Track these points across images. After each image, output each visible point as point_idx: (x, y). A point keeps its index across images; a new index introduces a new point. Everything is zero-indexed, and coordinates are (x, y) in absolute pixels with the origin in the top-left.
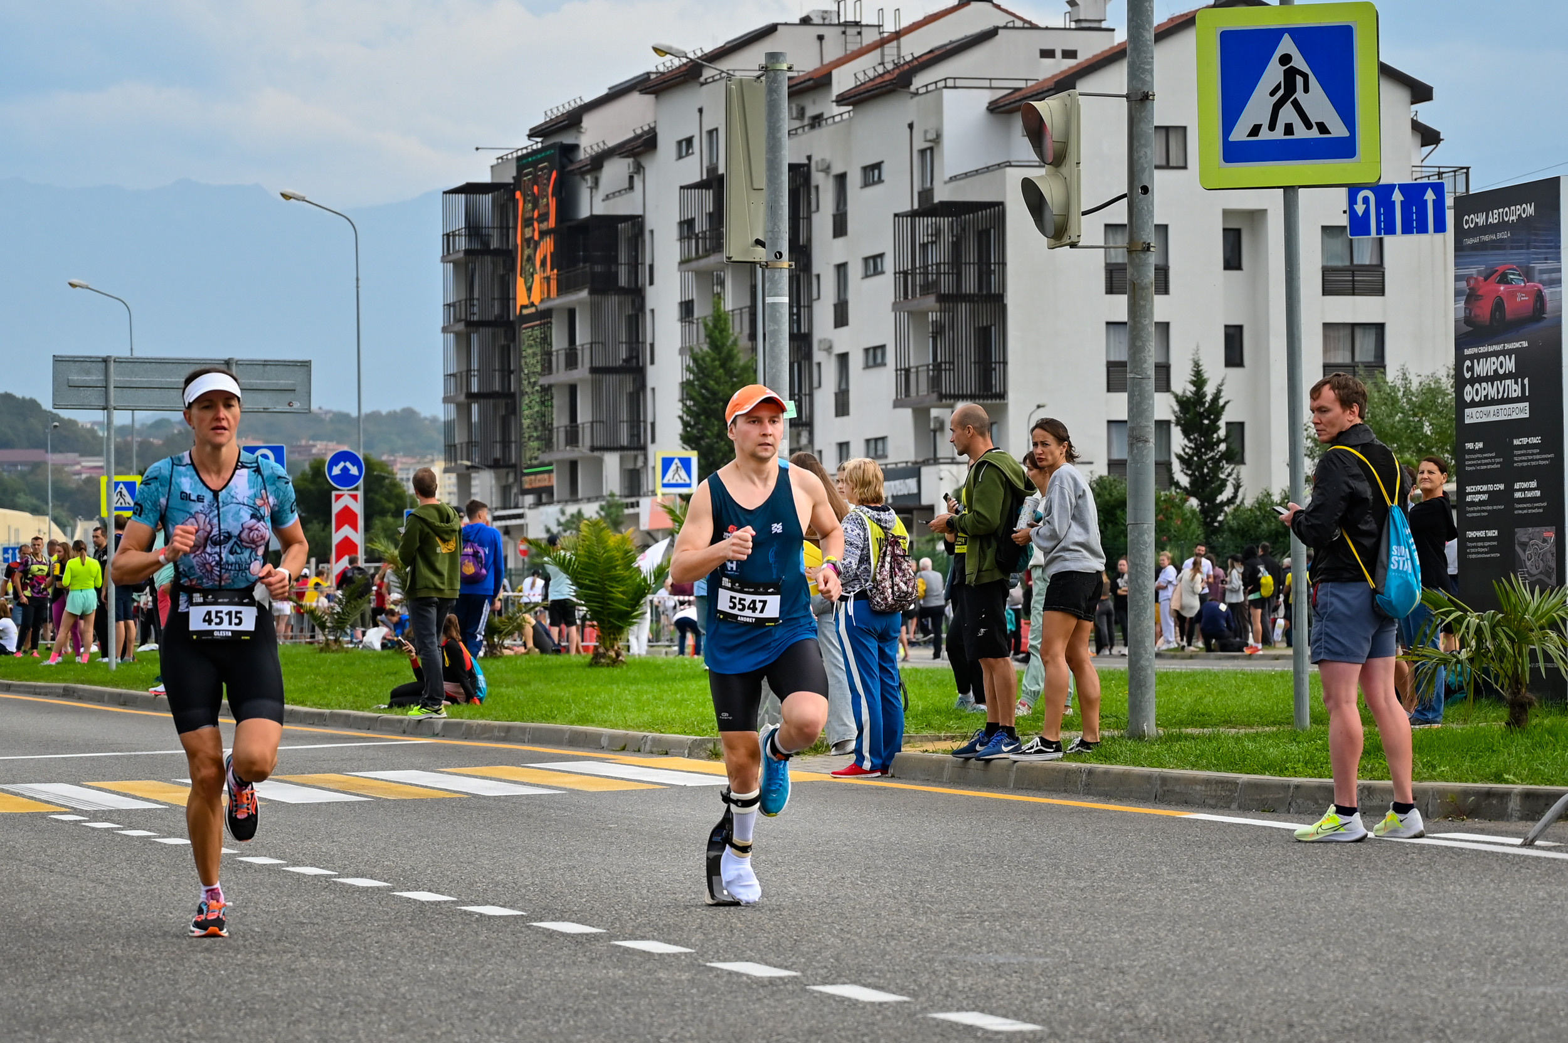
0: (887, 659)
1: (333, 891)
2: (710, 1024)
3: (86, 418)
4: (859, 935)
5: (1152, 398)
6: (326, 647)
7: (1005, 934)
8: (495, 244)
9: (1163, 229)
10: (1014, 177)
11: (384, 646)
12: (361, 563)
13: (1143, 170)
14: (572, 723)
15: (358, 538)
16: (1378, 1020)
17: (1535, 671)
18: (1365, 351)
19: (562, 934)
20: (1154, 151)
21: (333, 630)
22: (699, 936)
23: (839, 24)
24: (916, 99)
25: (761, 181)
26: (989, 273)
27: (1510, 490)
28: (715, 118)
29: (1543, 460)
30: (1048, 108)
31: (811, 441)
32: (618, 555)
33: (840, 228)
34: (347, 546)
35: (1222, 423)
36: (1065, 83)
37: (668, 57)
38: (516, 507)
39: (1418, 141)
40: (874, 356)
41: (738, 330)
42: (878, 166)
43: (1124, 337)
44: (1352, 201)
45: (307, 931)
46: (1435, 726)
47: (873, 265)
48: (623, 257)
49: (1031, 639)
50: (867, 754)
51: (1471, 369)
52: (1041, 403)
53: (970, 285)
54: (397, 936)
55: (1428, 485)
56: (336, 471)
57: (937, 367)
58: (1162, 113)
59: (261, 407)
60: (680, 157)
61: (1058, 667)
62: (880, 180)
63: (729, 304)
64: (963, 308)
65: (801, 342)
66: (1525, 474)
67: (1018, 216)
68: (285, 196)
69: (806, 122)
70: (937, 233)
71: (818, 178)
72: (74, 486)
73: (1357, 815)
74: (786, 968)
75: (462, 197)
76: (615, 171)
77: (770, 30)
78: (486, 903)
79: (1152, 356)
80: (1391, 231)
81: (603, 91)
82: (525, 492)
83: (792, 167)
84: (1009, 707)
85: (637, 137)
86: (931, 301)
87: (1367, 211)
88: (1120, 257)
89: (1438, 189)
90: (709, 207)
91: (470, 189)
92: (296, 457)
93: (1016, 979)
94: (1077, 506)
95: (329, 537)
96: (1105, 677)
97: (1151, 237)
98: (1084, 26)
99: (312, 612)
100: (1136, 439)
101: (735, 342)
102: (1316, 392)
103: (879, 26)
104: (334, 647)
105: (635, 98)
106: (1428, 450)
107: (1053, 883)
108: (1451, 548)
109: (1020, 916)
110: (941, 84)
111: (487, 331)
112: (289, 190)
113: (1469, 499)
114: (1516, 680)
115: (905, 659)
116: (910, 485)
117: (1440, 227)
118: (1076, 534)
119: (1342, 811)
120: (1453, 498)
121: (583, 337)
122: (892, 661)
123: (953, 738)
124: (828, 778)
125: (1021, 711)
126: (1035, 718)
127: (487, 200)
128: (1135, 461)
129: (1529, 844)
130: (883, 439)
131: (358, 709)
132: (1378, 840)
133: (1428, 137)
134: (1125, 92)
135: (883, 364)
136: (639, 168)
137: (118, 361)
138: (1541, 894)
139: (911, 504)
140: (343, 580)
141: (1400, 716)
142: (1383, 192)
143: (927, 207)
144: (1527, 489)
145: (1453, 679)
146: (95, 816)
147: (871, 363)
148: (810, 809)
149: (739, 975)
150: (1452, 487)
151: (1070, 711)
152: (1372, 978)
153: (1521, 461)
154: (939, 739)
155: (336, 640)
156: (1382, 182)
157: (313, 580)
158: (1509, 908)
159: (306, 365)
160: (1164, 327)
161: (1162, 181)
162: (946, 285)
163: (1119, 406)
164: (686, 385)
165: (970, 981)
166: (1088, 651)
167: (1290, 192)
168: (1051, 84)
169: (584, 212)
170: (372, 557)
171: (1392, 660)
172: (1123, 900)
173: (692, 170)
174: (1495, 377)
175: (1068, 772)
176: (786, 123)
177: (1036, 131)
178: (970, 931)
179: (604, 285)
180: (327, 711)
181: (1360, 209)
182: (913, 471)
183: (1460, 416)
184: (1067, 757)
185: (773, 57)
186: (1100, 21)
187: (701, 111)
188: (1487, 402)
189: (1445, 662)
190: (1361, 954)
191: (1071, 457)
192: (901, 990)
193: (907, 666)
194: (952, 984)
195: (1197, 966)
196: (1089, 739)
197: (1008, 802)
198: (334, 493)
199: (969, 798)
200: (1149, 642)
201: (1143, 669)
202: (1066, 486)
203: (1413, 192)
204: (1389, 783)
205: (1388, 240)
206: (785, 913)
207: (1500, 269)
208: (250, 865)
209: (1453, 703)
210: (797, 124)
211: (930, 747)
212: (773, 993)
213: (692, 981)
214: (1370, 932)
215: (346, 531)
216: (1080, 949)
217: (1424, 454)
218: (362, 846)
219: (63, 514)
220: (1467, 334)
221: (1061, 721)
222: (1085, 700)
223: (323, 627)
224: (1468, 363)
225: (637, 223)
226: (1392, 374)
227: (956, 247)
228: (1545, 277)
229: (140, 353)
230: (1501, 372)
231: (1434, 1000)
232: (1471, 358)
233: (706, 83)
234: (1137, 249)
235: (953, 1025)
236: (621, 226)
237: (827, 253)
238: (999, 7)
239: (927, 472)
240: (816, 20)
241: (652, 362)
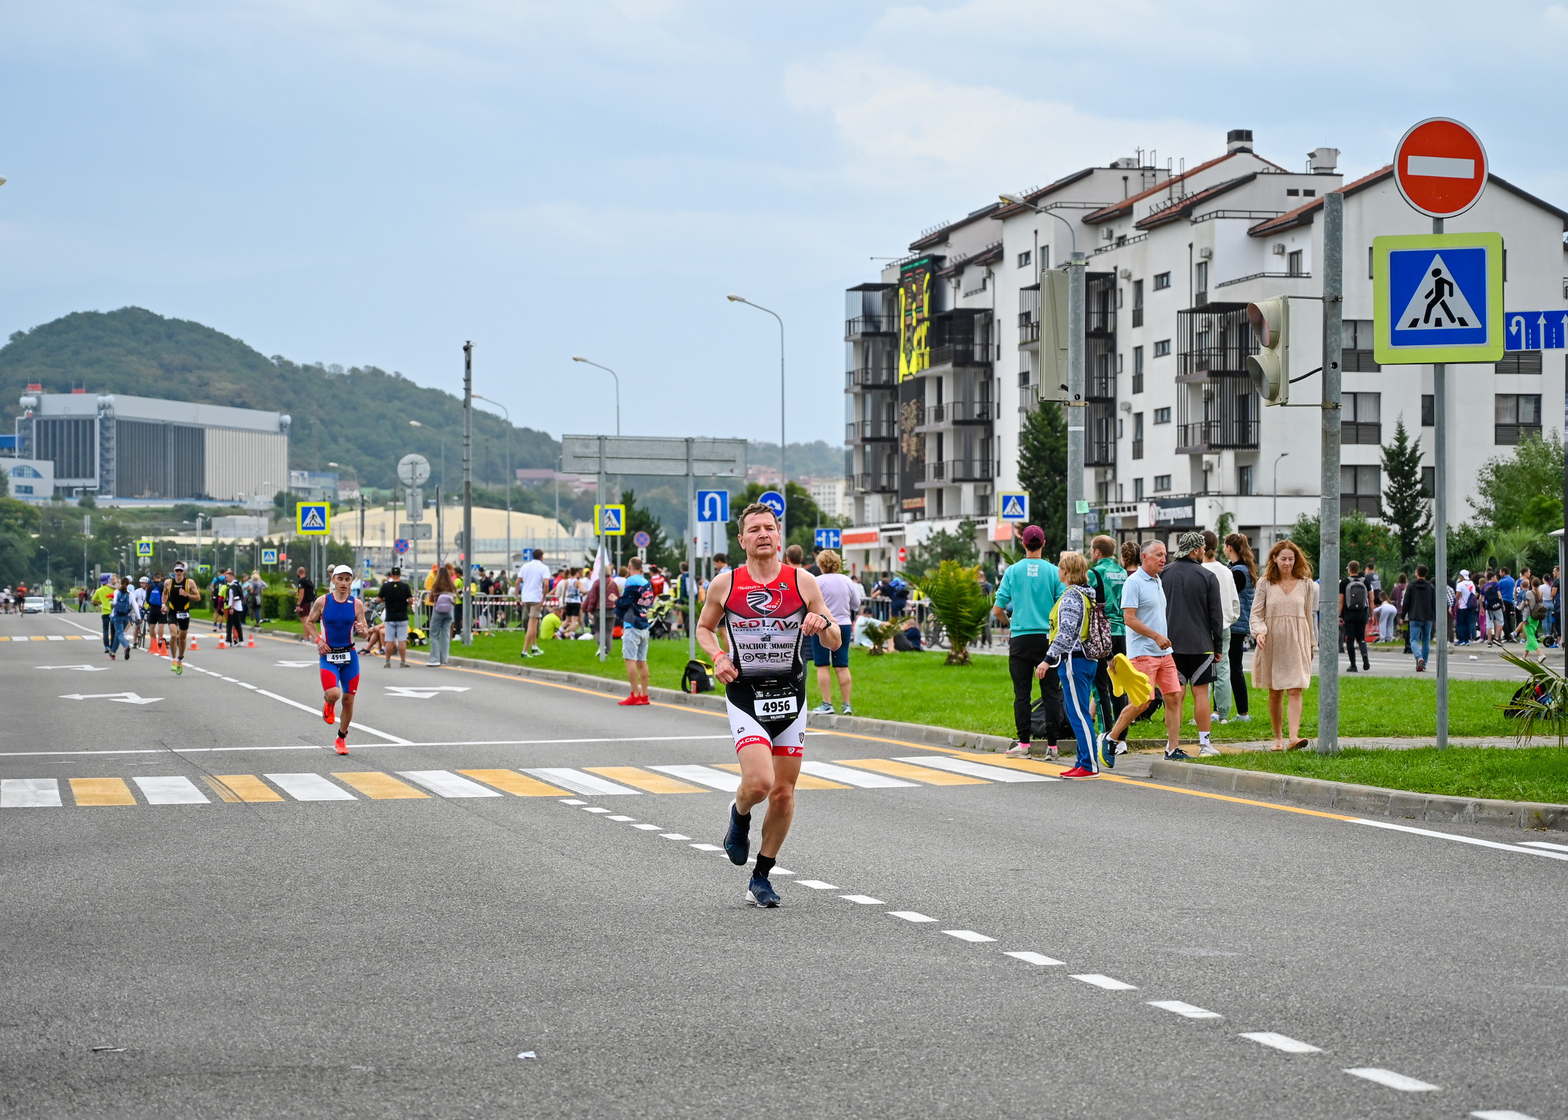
8: (884, 328)
18: (1526, 415)
23: (1139, 169)
24: (1195, 226)
26: (1248, 355)
28: (1047, 237)
31: (1115, 477)
33: (1138, 321)
35: (1418, 470)
36: (1305, 216)
38: (898, 522)
40: (1162, 415)
42: (1167, 275)
47: (1162, 348)
48: (978, 339)
52: (1285, 451)
53: (1233, 364)
57: (1208, 424)
60: (1021, 266)
62: (1168, 286)
64: (1228, 380)
65: (1108, 404)
68: (732, 298)
69: (1114, 241)
70: (1210, 325)
71: (1122, 283)
72: (574, 497)
75: (860, 293)
76: (973, 275)
77: (1088, 173)
81: (963, 216)
82: (903, 511)
85: (989, 251)
86: (1204, 376)
91: (866, 288)
98: (1320, 172)
103: (1168, 170)
105: (988, 223)
110: (1214, 215)
111: (879, 393)
112: (733, 294)
116: (1187, 512)
121: (948, 397)
127: (878, 296)
130: (1167, 477)
135: (1169, 421)
136: (990, 274)
142: (1530, 318)
143: (1203, 307)
147: (1159, 420)
156: (1529, 310)
160: (1377, 397)
162: (1215, 364)
164: (1023, 438)
168: (1295, 216)
169: (950, 306)
173: (1029, 276)
179: (963, 360)
182: (1190, 501)
186: (1333, 169)
187: (1036, 232)
210: (1107, 243)
219: (567, 517)
225: (988, 315)
226: (1546, 435)
227: (1224, 336)
233: (1039, 213)
236: (976, 316)
237: (1127, 338)
238: (1257, 157)
239: (1200, 503)
240: (1122, 165)
241: (998, 417)
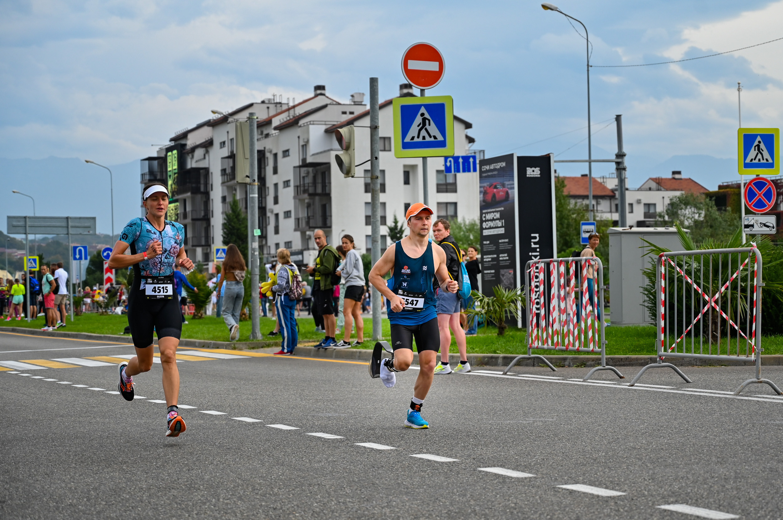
0: (292, 314)
1: (105, 396)
2: (232, 438)
3: (19, 237)
4: (283, 407)
5: (379, 227)
6: (102, 314)
7: (331, 406)
9: (383, 172)
10: (333, 154)
11: (122, 313)
12: (114, 286)
13: (375, 152)
14: (186, 338)
15: (113, 276)
16: (455, 433)
17: (507, 317)
18: (451, 212)
19: (182, 409)
20: (380, 145)
21: (105, 308)
22: (229, 409)
23: (274, 103)
24: (300, 128)
25: (248, 155)
26: (325, 186)
27: (498, 257)
28: (232, 135)
29: (509, 247)
30: (343, 131)
31: (266, 243)
32: (201, 281)
33: (275, 171)
34: (109, 280)
35: (404, 235)
36: (350, 123)
37: (216, 114)
39: (467, 141)
40: (287, 214)
41: (241, 206)
42: (288, 151)
43: (370, 207)
44: (446, 161)
45: (96, 409)
46: (474, 335)
47: (287, 184)
48: (202, 181)
49: (340, 309)
50: (286, 347)
51: (485, 217)
52: (343, 229)
53: (319, 190)
54: (126, 411)
55: (471, 256)
56: (105, 254)
57: (309, 218)
58: (382, 132)
59: (79, 233)
60: (221, 148)
61: (349, 317)
62: (289, 155)
63: (238, 197)
64: (317, 198)
65: (263, 210)
66: (503, 252)
67: (335, 167)
68: (87, 162)
69: (264, 136)
70: (308, 173)
71: (268, 155)
72: (15, 260)
73: (448, 365)
74: (258, 419)
75: (147, 162)
76: (199, 153)
77: (251, 105)
78: (157, 399)
79: (379, 213)
80: (459, 171)
81: (194, 126)
83: (259, 151)
84: (333, 331)
85: (206, 141)
86: (306, 196)
87: (451, 165)
88: (369, 181)
89: (474, 157)
90: (231, 165)
91: (150, 159)
92: (91, 250)
93: (335, 421)
94: (356, 263)
95: (103, 276)
96: (365, 321)
97: (378, 174)
98: (356, 104)
99: (97, 302)
100: (374, 241)
101: (240, 210)
102: (436, 225)
103: (288, 104)
104: (105, 314)
105: (205, 128)
106: (472, 244)
107: (348, 389)
108: (479, 276)
109: (336, 400)
110: (309, 123)
112: (88, 160)
113: (485, 260)
114: (500, 320)
115: (299, 315)
116: (299, 257)
117: (475, 170)
118: (355, 273)
119: (443, 363)
120: (480, 260)
121: (189, 208)
122: (293, 315)
123: (314, 341)
124: (272, 355)
125: (337, 332)
126: (342, 334)
127: (155, 163)
128: (374, 248)
129: (505, 374)
130: (290, 242)
131: (113, 334)
132: (455, 373)
133: (471, 140)
134: (369, 125)
135: (290, 217)
136: (207, 152)
137: (30, 218)
138: (509, 390)
139: (300, 263)
140: (108, 291)
141: (462, 333)
142: (456, 159)
143: (305, 164)
144: (504, 257)
145: (480, 319)
146: (23, 372)
147: (286, 216)
148: (266, 366)
149: (242, 421)
150: (479, 256)
151: (353, 332)
152: (453, 419)
153: (502, 247)
154: (310, 342)
155: (106, 311)
156: (455, 155)
157: (98, 291)
158: (498, 395)
159: (94, 219)
160: (384, 204)
161: (382, 155)
162: (311, 190)
163: (368, 230)
164: (224, 225)
165: (320, 422)
166: (359, 312)
167: (424, 159)
168: (345, 123)
169: (189, 166)
170: (118, 283)
171: (459, 313)
172: (371, 395)
173: (225, 152)
174: (493, 220)
175: (353, 352)
176: (256, 136)
177: (340, 139)
178: (320, 406)
179: (195, 191)
180: (102, 335)
181: (448, 164)
182: (301, 253)
183: (482, 233)
184: (352, 347)
185: (252, 114)
186: (362, 102)
187: (228, 132)
188: (490, 228)
189: (477, 314)
190: (450, 411)
191: (354, 248)
192: (296, 426)
193: (299, 318)
194: (314, 423)
195: (395, 416)
196: (359, 341)
197: (333, 363)
198: (104, 262)
199: (319, 361)
200: (379, 308)
201: (377, 318)
202: (352, 256)
203: (466, 159)
204: (459, 354)
205: (458, 175)
206: (258, 401)
207: (494, 184)
208: (76, 387)
209: (480, 328)
210: (260, 137)
211: (306, 344)
212: (254, 427)
213: (226, 424)
214: (452, 404)
215: (109, 274)
216: (357, 411)
217: (471, 245)
218: (115, 381)
219: (11, 270)
220: (484, 206)
221: (350, 335)
222: (358, 328)
223: (101, 307)
224: (484, 215)
225: (207, 170)
226: (460, 219)
227: (315, 178)
228: (509, 186)
229: (37, 215)
230: (495, 218)
231: (474, 426)
232: (485, 213)
233: (228, 123)
234: (374, 178)
235: (314, 437)
236: (201, 171)
237: (271, 180)
238: (327, 97)
239: (305, 253)
240: (267, 102)
241: (212, 216)
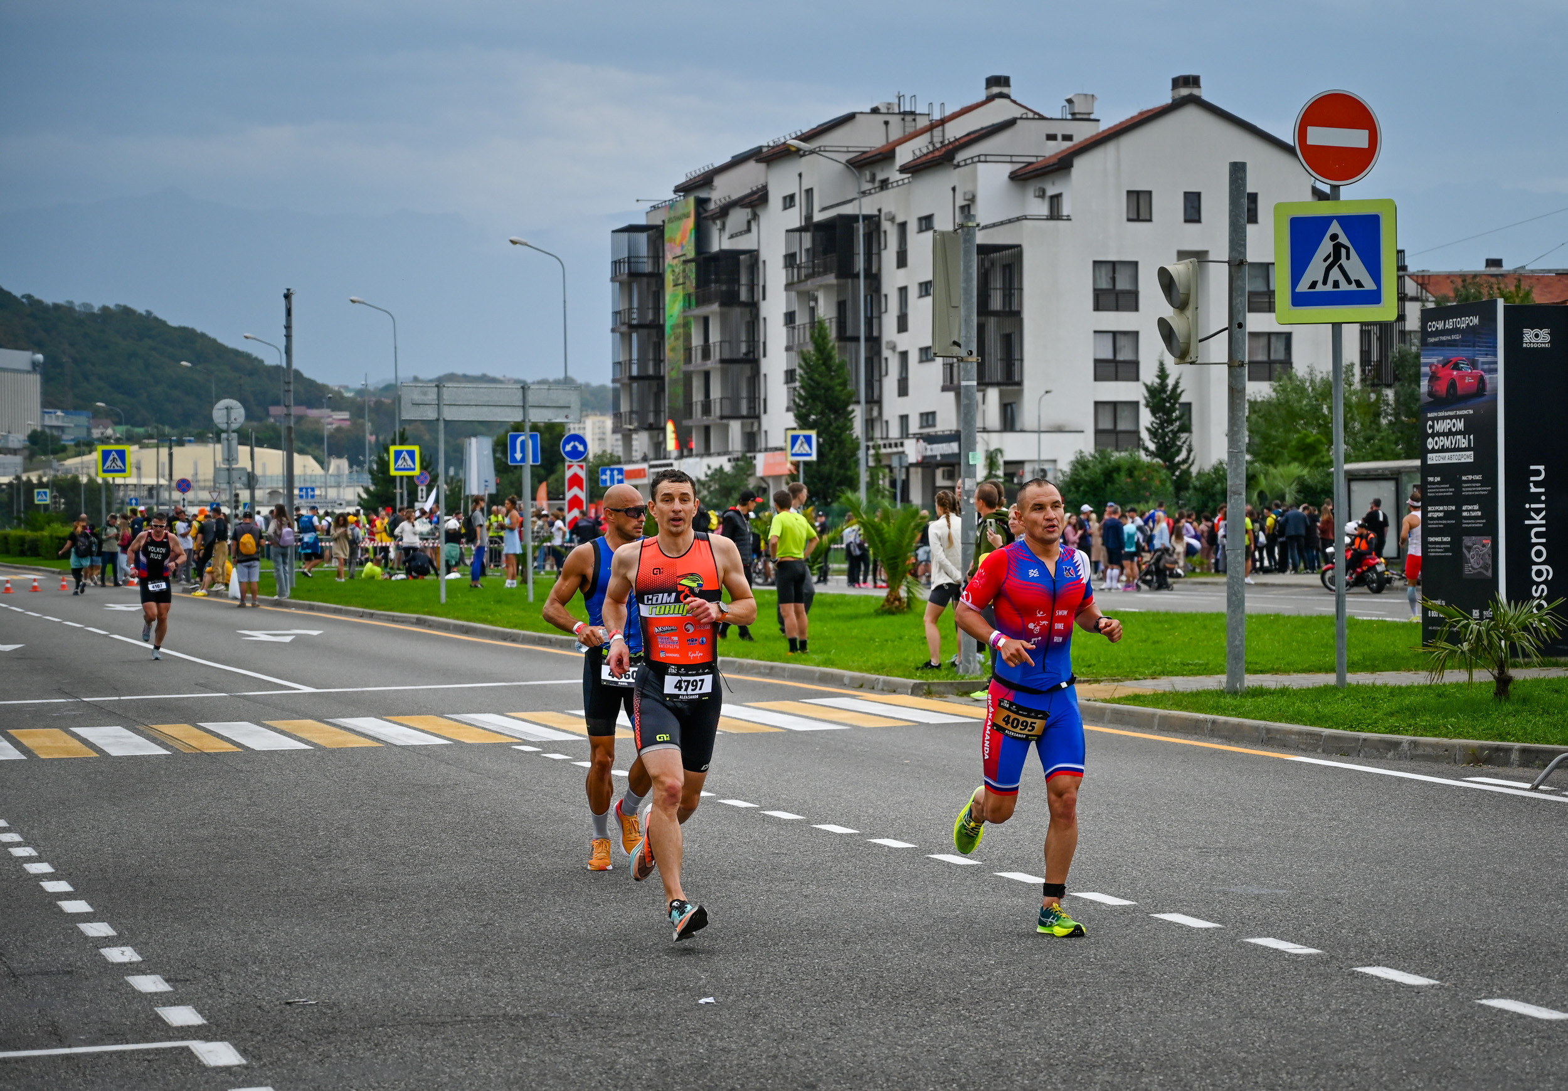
8: (647, 268)
10: (1029, 226)
18: (1278, 352)
23: (900, 113)
24: (958, 170)
26: (1011, 296)
31: (880, 414)
33: (902, 261)
35: (1178, 406)
36: (1066, 160)
38: (665, 460)
40: (927, 354)
42: (930, 217)
43: (1107, 341)
47: (925, 289)
48: (744, 279)
52: (1048, 390)
53: (998, 304)
60: (785, 208)
62: (932, 228)
63: (821, 315)
64: (993, 321)
65: (874, 343)
67: (1032, 255)
68: (513, 242)
69: (877, 184)
71: (886, 225)
72: (328, 433)
75: (625, 235)
76: (738, 217)
77: (851, 117)
79: (1126, 356)
81: (727, 159)
83: (867, 218)
85: (753, 193)
88: (1103, 284)
90: (806, 245)
91: (631, 229)
98: (1078, 117)
103: (929, 115)
105: (752, 166)
110: (976, 159)
111: (644, 332)
112: (515, 238)
116: (952, 448)
121: (715, 337)
127: (643, 238)
130: (932, 414)
135: (933, 360)
136: (755, 216)
139: (953, 461)
147: (924, 359)
160: (1135, 335)
161: (1132, 231)
168: (1055, 160)
169: (715, 248)
173: (794, 218)
179: (729, 300)
182: (956, 438)
186: (1090, 116)
187: (800, 175)
210: (871, 186)
225: (753, 256)
227: (988, 277)
233: (804, 156)
236: (742, 257)
237: (892, 279)
238: (1016, 103)
240: (883, 110)
241: (765, 356)
